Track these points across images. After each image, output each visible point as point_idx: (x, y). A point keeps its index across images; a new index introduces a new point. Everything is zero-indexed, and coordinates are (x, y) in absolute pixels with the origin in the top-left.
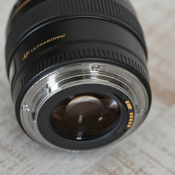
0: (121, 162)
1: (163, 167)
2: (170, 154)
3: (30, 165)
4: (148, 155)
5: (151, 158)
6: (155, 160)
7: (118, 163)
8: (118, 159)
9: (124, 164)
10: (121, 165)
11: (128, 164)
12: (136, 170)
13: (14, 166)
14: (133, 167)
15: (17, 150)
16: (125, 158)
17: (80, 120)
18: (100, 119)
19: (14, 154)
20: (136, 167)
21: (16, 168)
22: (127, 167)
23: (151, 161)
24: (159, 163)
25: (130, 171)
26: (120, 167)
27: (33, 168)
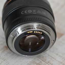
0: (41, 59)
1: (57, 61)
2: (59, 56)
3: (7, 62)
4: (51, 57)
5: (52, 57)
6: (54, 58)
7: (40, 60)
8: (40, 59)
9: (43, 60)
10: (41, 61)
11: (44, 60)
12: (47, 62)
13: (2, 62)
14: (46, 61)
15: (2, 57)
16: (43, 58)
17: (30, 44)
18: (38, 43)
19: (1, 58)
20: (47, 61)
21: (2, 63)
22: (44, 61)
23: (52, 59)
24: (55, 59)
25: (45, 63)
26: (41, 62)
27: (9, 63)
